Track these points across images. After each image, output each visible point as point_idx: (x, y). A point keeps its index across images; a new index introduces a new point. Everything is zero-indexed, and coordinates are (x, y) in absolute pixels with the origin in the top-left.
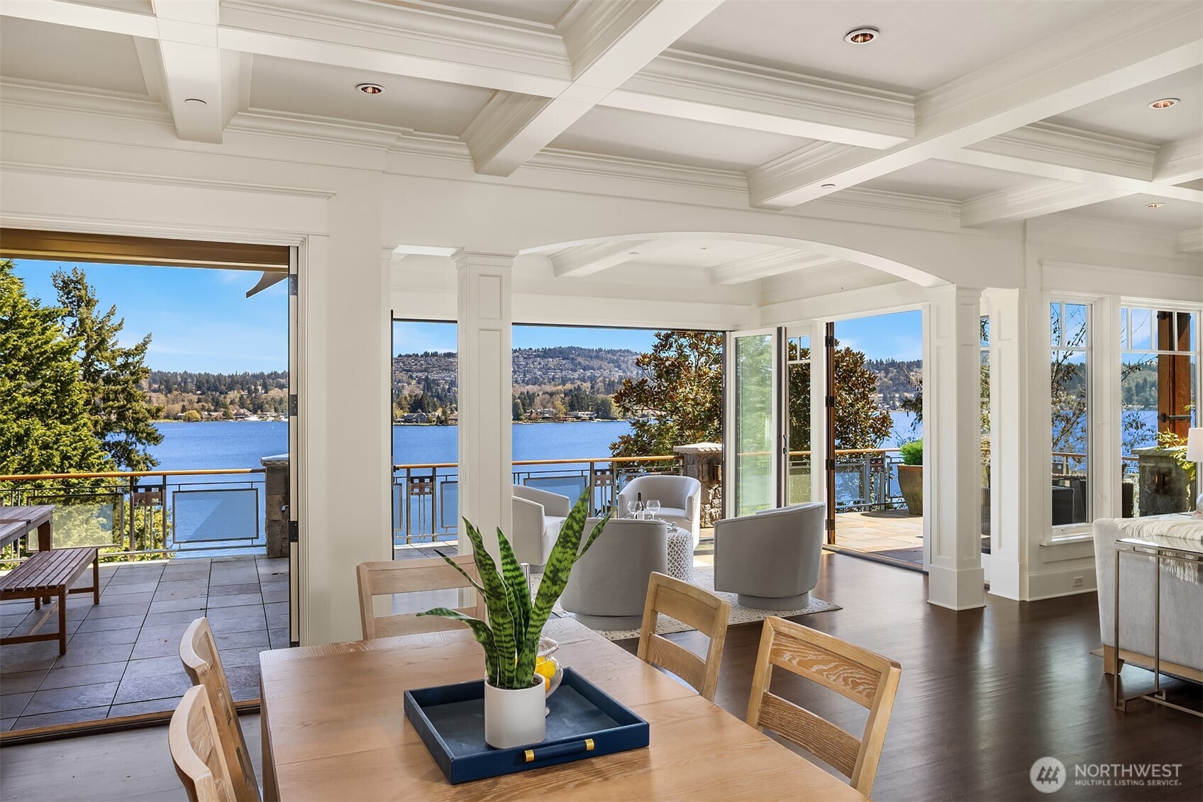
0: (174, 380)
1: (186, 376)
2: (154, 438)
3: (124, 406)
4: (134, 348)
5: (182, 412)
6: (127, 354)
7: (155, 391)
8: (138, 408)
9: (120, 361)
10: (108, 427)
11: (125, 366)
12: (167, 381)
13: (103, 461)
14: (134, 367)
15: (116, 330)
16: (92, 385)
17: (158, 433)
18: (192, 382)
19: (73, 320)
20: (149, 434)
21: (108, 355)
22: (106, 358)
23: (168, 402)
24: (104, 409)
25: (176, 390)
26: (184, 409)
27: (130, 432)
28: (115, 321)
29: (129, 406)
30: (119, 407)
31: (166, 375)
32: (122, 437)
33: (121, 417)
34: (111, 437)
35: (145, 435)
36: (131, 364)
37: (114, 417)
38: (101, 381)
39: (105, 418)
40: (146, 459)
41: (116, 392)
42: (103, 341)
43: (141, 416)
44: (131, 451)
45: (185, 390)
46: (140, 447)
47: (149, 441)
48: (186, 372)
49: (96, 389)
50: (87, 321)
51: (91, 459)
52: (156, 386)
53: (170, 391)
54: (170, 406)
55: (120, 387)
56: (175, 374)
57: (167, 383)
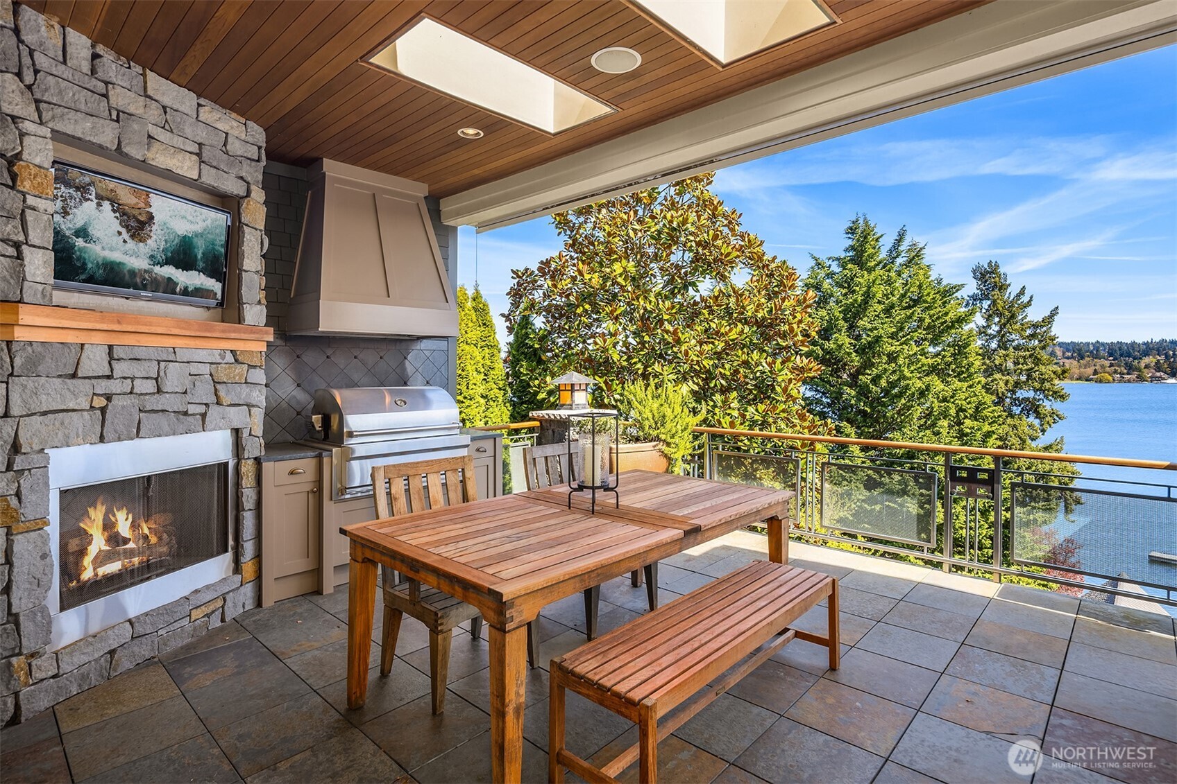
0: (1086, 348)
1: (1098, 345)
2: (1059, 396)
3: (1032, 369)
4: (1041, 320)
5: (1094, 375)
6: (1035, 326)
7: (1068, 358)
8: (1044, 371)
9: (1029, 332)
10: (1017, 384)
11: (1033, 336)
12: (1080, 350)
13: (996, 415)
14: (1042, 336)
15: (1025, 307)
16: (1004, 352)
17: (1064, 391)
18: (1104, 350)
19: (989, 302)
20: (1055, 393)
21: (1018, 327)
22: (1016, 330)
23: (1080, 366)
24: (1015, 371)
25: (1088, 356)
26: (1095, 372)
27: (1038, 390)
28: (1025, 299)
29: (1036, 368)
30: (1027, 370)
31: (1078, 344)
32: (1031, 394)
33: (1029, 377)
34: (1021, 394)
35: (1051, 393)
36: (1039, 333)
37: (1024, 378)
38: (1011, 349)
39: (1015, 378)
40: (1053, 413)
41: (1024, 357)
42: (1013, 316)
43: (1047, 376)
44: (1038, 406)
45: (1097, 357)
46: (1046, 403)
47: (1055, 398)
48: (1098, 342)
49: (1007, 356)
50: (998, 301)
51: (985, 413)
52: (1070, 354)
53: (1082, 358)
54: (1082, 370)
55: (1027, 353)
56: (1088, 344)
57: (1078, 351)
